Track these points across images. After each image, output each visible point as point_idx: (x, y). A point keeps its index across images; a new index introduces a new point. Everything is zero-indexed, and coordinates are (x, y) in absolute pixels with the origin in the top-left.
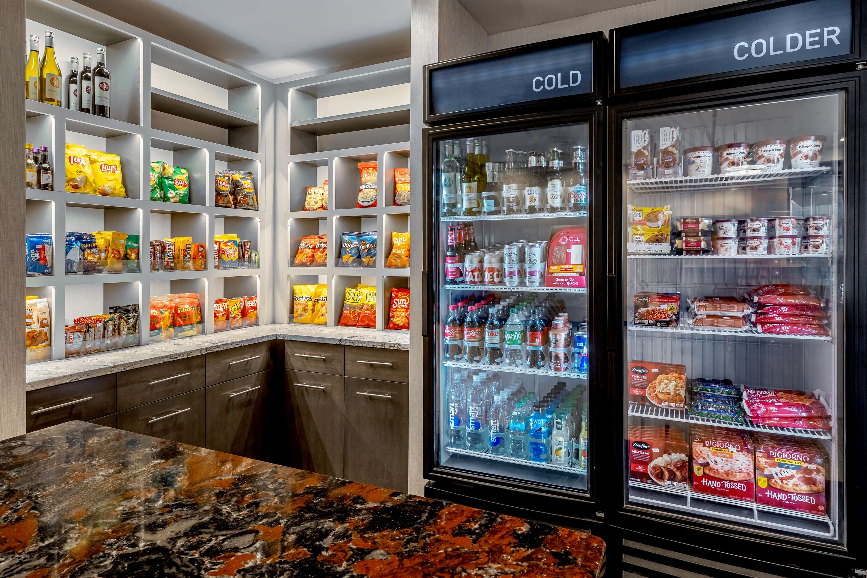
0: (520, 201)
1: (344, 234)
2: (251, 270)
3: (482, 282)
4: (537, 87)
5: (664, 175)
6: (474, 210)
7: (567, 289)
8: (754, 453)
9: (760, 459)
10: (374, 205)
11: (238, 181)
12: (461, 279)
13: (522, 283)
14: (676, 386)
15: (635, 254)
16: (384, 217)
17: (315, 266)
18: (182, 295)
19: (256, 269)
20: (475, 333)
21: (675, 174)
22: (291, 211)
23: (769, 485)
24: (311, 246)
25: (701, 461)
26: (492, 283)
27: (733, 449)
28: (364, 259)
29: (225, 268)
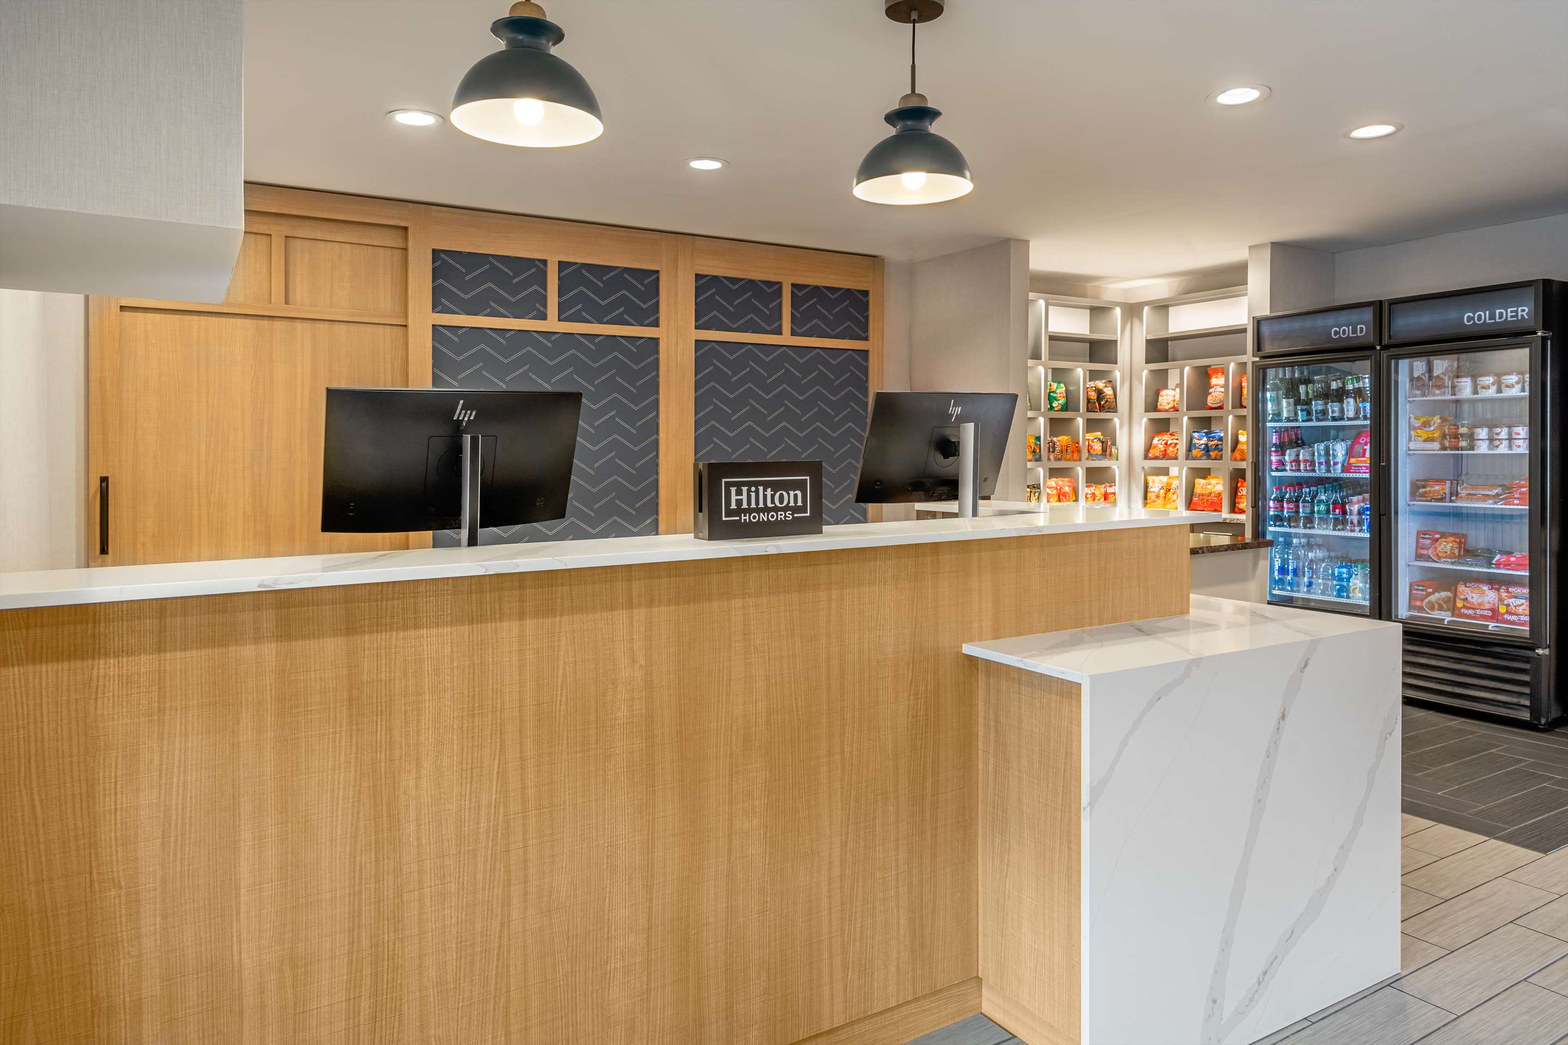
0: (1324, 412)
1: (1194, 432)
2: (1111, 462)
3: (1299, 470)
4: (1335, 335)
5: (1435, 395)
6: (1291, 418)
7: (1361, 475)
8: (1498, 590)
9: (1502, 594)
10: (1221, 408)
11: (1101, 390)
12: (1283, 468)
13: (1328, 471)
14: (1452, 547)
15: (1414, 450)
16: (1231, 417)
17: (1167, 459)
18: (1063, 479)
19: (1115, 461)
20: (1292, 506)
21: (1444, 394)
22: (1145, 412)
23: (1507, 611)
24: (1164, 442)
25: (1462, 597)
26: (1306, 470)
27: (1485, 588)
28: (1211, 453)
29: (1093, 460)
